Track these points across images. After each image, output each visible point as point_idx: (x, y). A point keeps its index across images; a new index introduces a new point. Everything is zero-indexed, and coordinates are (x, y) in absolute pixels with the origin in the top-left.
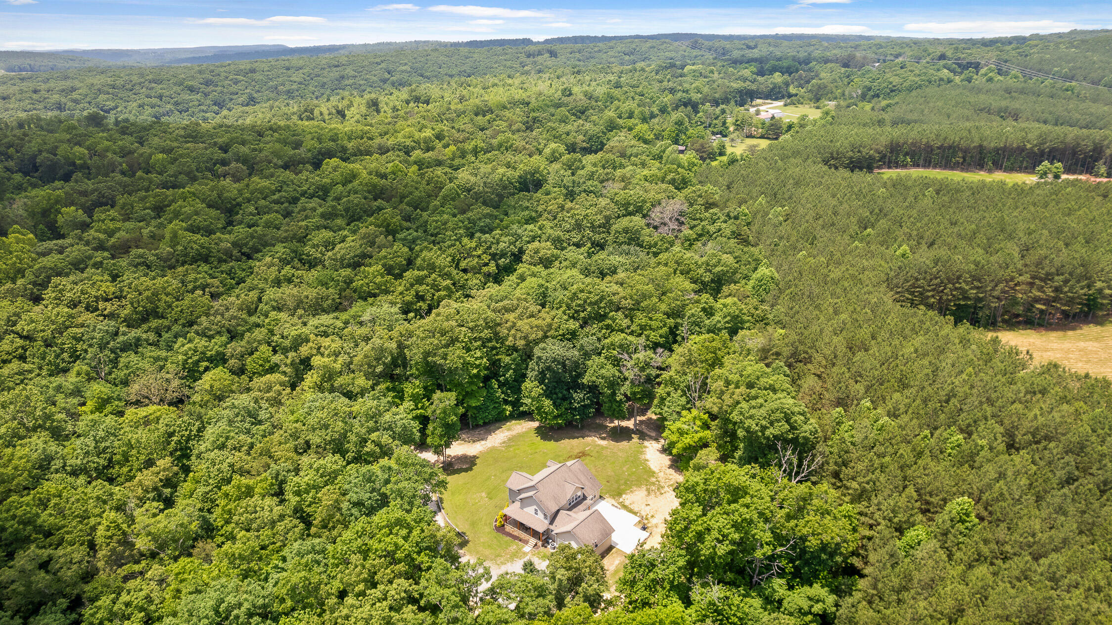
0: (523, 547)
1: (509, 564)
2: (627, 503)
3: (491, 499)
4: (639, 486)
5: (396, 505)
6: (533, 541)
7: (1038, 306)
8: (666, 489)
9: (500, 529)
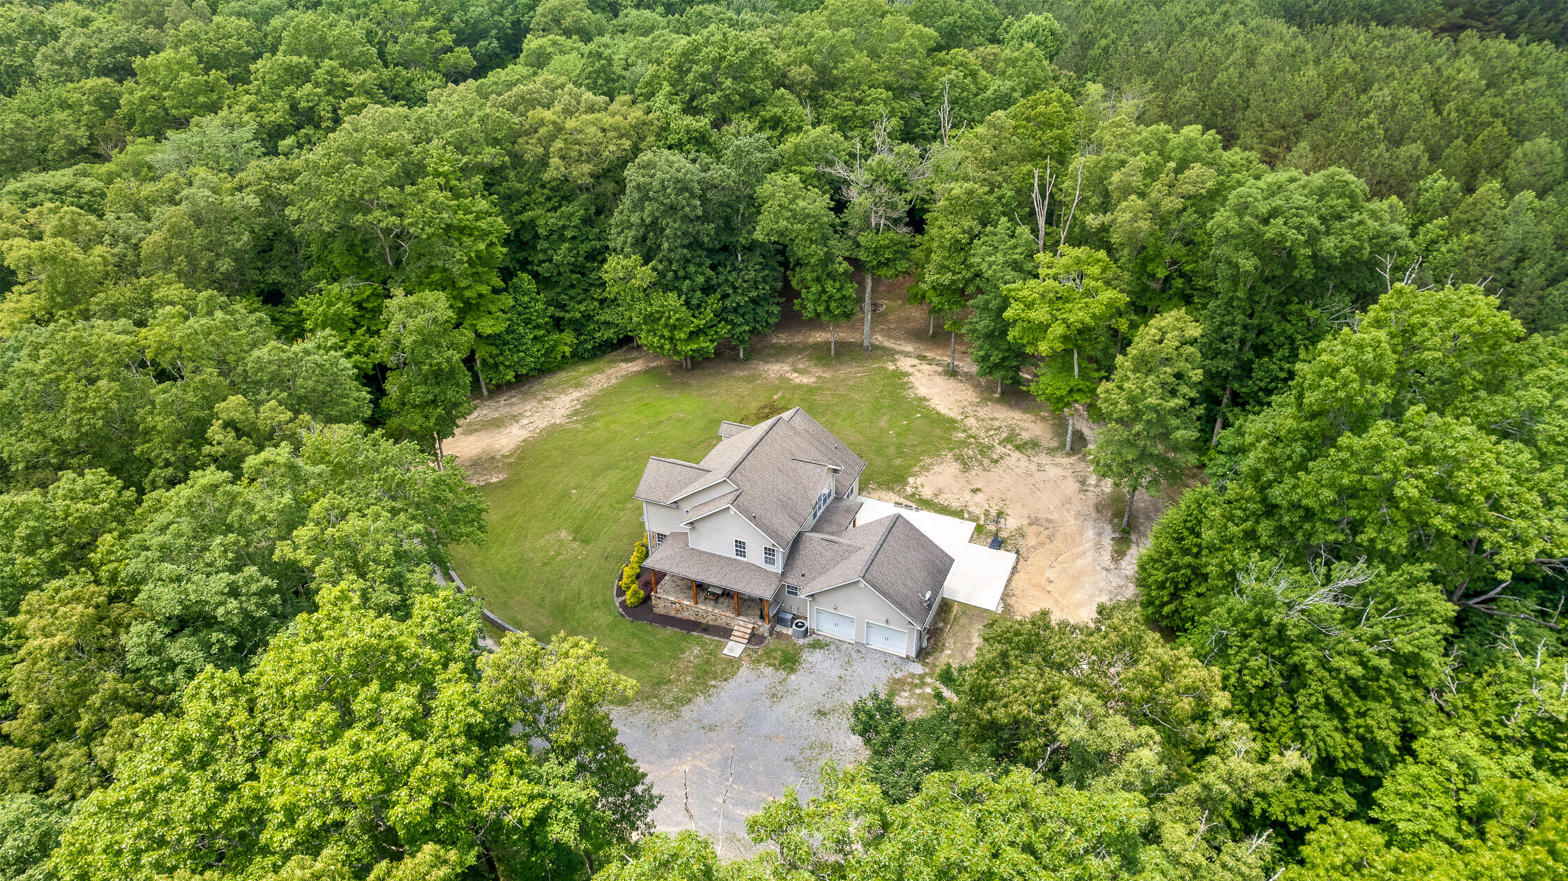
0: (721, 646)
1: (700, 700)
2: (927, 493)
3: (585, 541)
4: (935, 453)
5: (344, 597)
6: (743, 626)
8: (998, 452)
9: (642, 609)
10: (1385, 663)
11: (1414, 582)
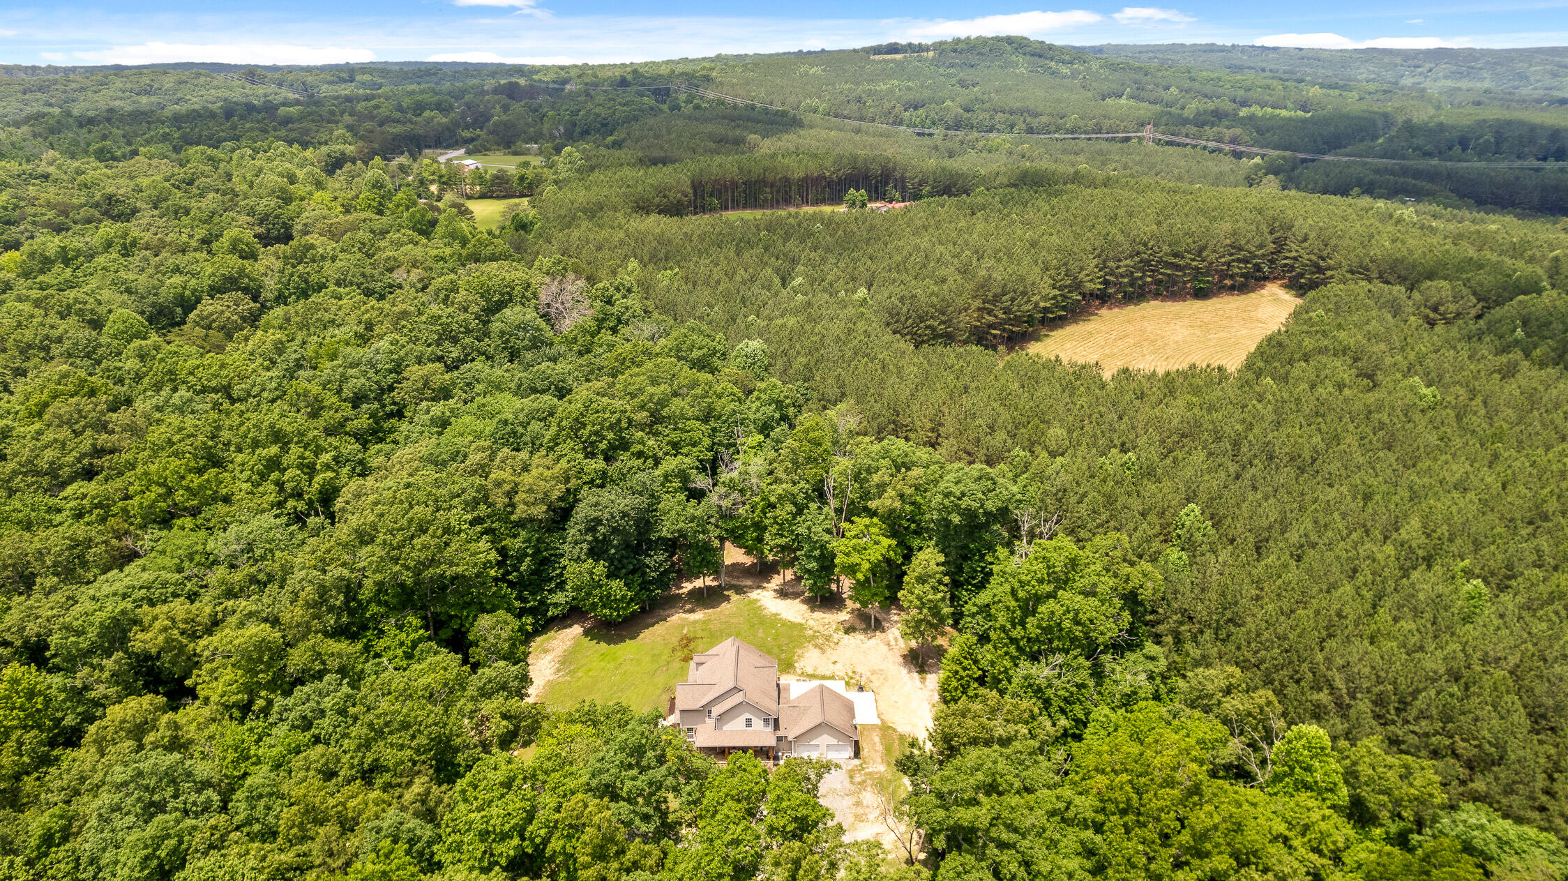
2: (810, 671)
4: (801, 646)
7: (994, 332)
8: (836, 637)
10: (1074, 689)
11: (1076, 657)
